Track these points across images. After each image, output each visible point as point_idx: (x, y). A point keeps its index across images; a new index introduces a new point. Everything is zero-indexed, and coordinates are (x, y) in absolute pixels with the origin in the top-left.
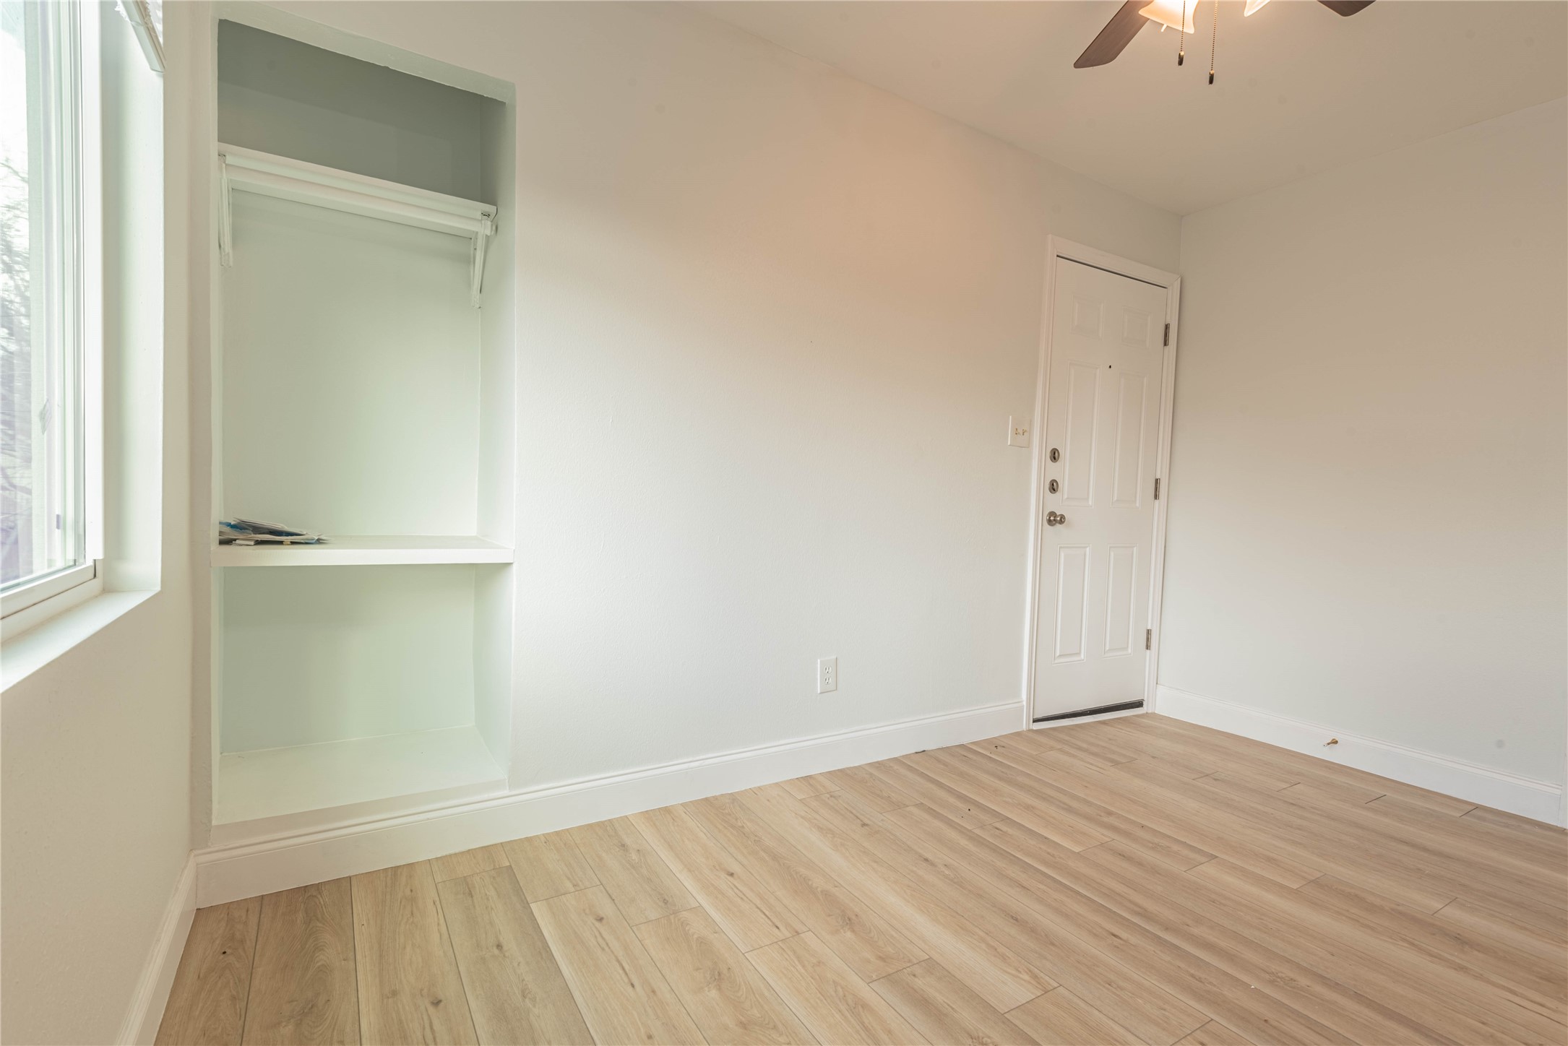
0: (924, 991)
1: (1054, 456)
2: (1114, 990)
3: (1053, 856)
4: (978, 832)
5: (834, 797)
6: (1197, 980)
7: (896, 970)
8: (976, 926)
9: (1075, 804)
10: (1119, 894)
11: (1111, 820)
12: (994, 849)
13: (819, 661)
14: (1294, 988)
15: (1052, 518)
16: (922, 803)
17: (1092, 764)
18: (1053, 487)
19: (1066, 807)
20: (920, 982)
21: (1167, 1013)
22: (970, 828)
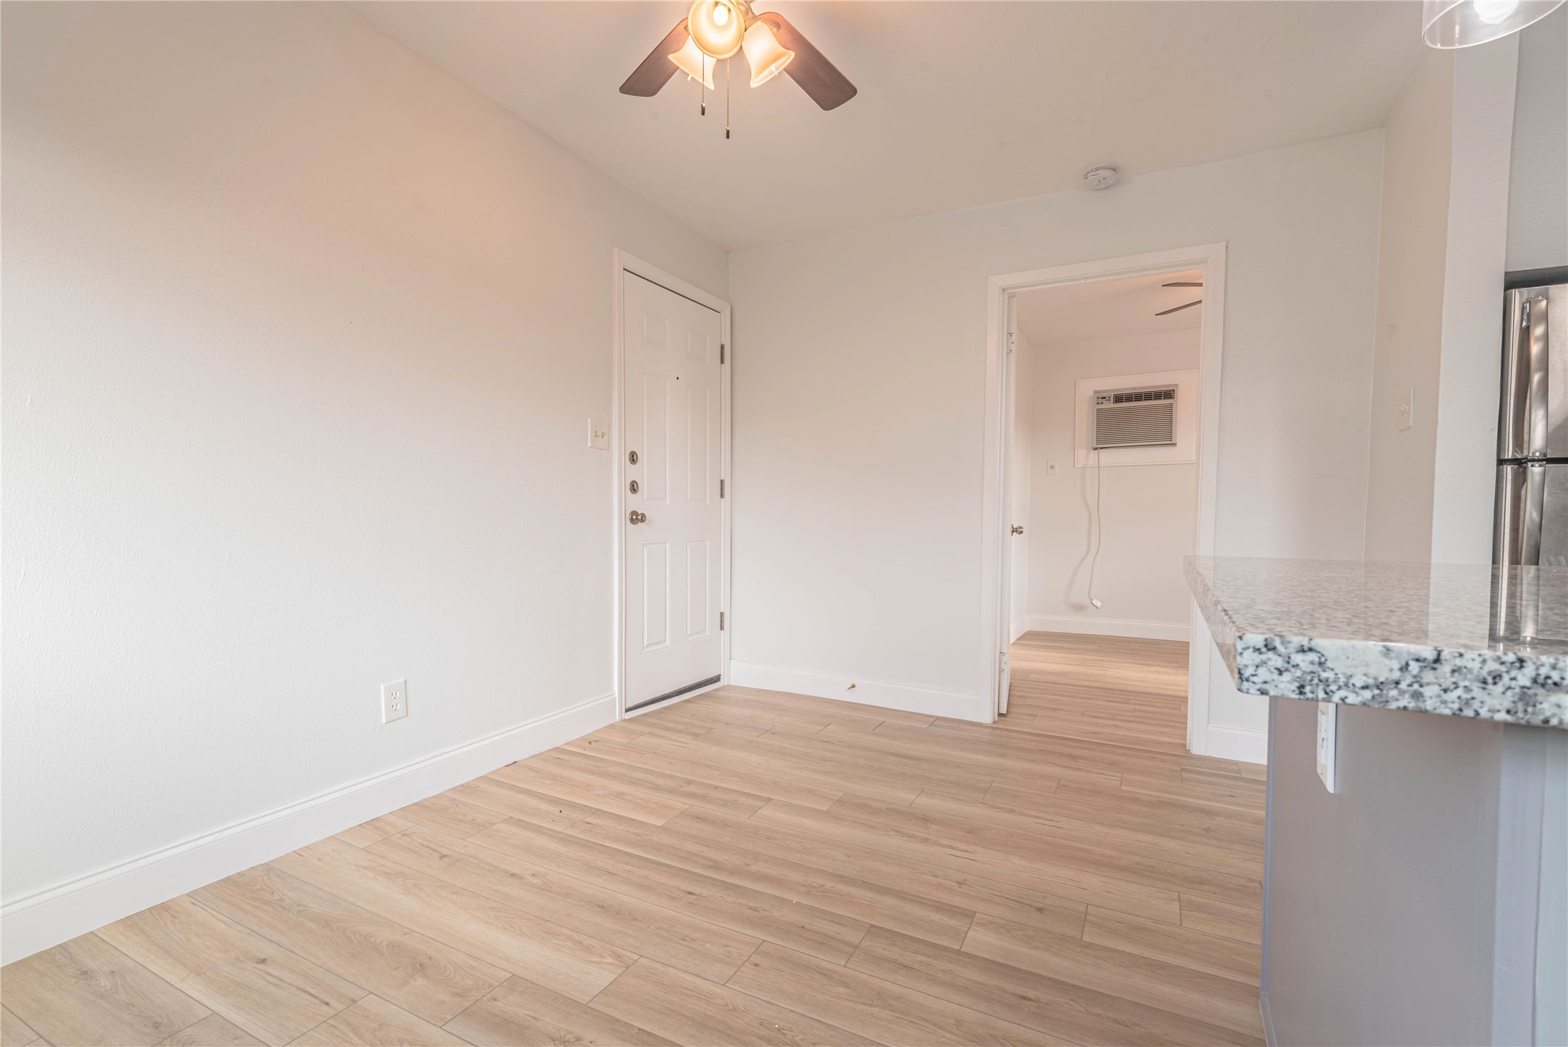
0: (504, 1012)
1: (633, 458)
2: (688, 944)
3: (639, 835)
4: (569, 831)
5: (407, 835)
6: (754, 910)
7: (474, 1001)
8: (562, 927)
9: (660, 782)
10: (695, 854)
11: (692, 789)
12: (584, 845)
13: (382, 687)
14: (823, 892)
15: (634, 517)
16: (511, 817)
17: (676, 741)
18: (634, 488)
19: (651, 785)
20: (501, 1004)
21: (729, 949)
22: (560, 830)
